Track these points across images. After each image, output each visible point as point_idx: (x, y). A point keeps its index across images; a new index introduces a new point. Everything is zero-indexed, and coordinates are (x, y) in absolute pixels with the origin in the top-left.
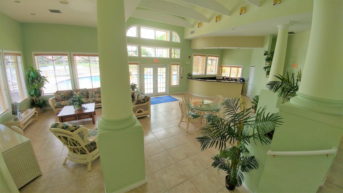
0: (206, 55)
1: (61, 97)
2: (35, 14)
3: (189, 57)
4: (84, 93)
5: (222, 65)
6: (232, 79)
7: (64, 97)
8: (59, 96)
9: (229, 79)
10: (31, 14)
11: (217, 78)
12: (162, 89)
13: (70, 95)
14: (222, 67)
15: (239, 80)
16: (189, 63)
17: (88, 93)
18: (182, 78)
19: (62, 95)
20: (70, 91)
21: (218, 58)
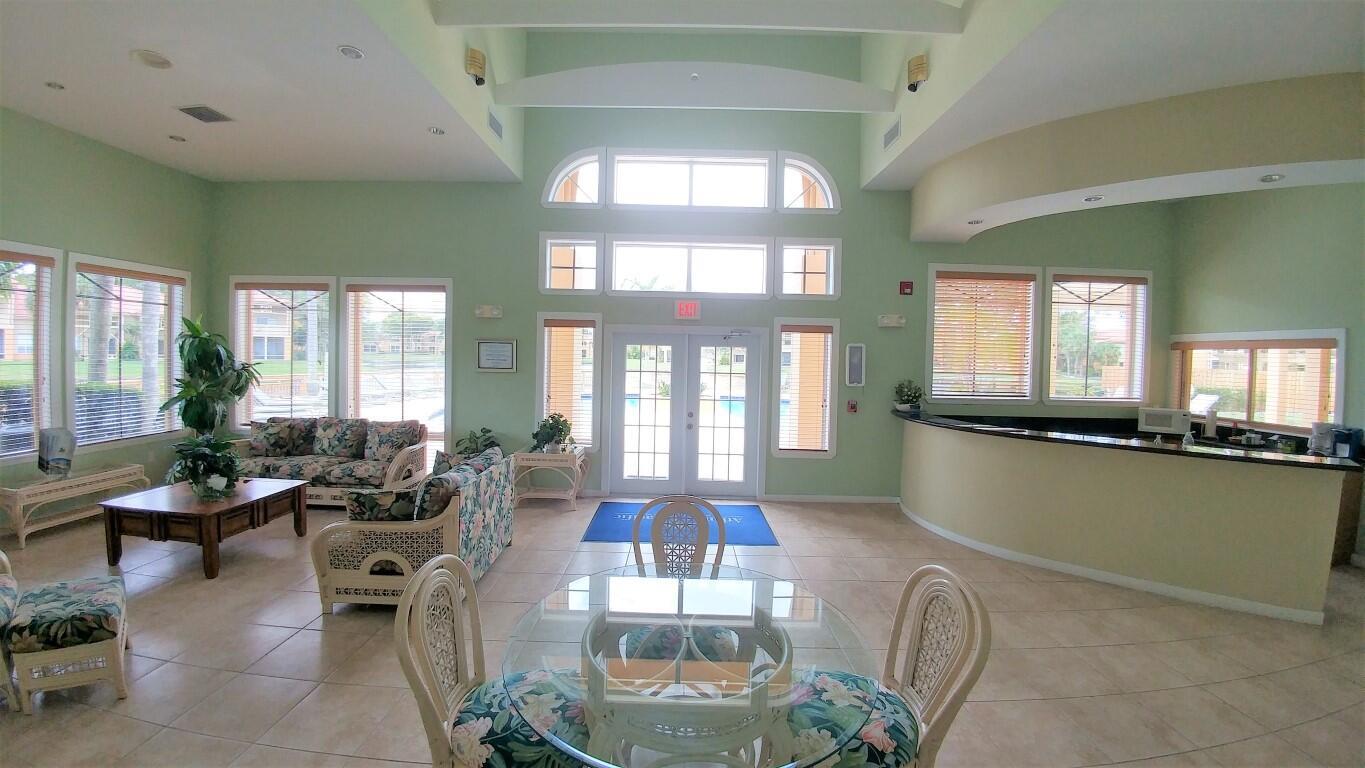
0: (1036, 270)
1: (265, 441)
2: (184, 140)
3: (906, 287)
4: (346, 437)
5: (1186, 338)
6: (1265, 436)
7: (276, 444)
8: (261, 436)
9: (1241, 432)
10: (171, 137)
11: (1142, 427)
12: (721, 461)
13: (303, 439)
14: (1184, 349)
15: (1328, 444)
16: (903, 321)
17: (362, 441)
18: (853, 408)
19: (271, 435)
20: (306, 424)
21: (1141, 289)
